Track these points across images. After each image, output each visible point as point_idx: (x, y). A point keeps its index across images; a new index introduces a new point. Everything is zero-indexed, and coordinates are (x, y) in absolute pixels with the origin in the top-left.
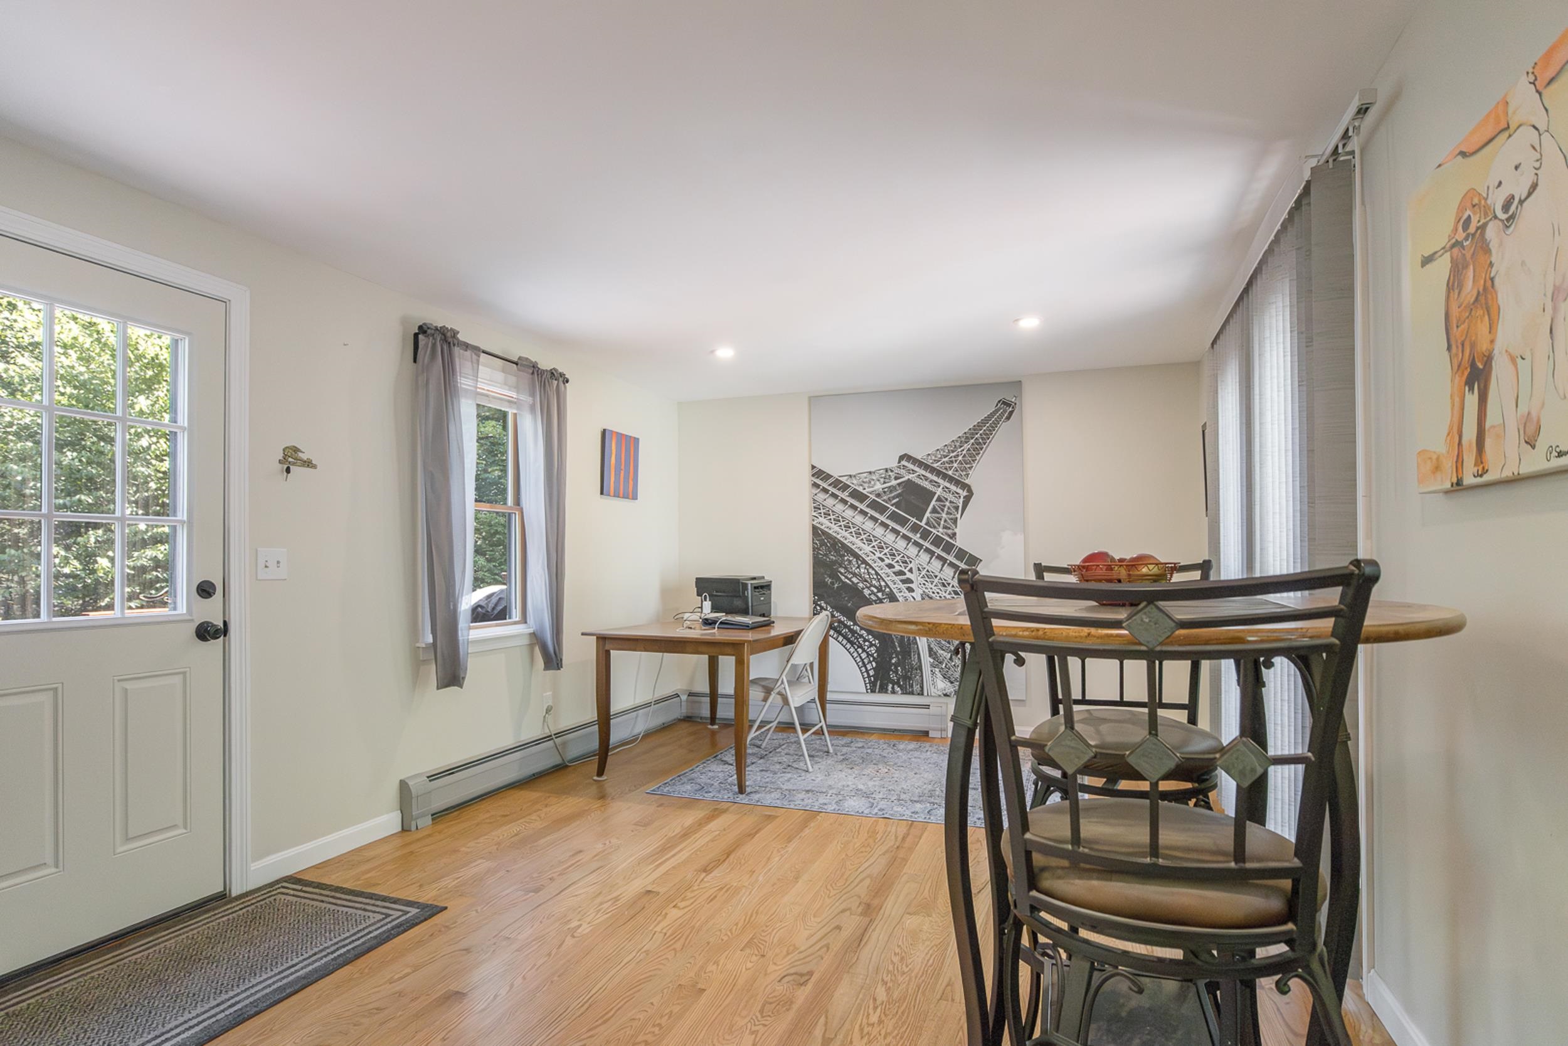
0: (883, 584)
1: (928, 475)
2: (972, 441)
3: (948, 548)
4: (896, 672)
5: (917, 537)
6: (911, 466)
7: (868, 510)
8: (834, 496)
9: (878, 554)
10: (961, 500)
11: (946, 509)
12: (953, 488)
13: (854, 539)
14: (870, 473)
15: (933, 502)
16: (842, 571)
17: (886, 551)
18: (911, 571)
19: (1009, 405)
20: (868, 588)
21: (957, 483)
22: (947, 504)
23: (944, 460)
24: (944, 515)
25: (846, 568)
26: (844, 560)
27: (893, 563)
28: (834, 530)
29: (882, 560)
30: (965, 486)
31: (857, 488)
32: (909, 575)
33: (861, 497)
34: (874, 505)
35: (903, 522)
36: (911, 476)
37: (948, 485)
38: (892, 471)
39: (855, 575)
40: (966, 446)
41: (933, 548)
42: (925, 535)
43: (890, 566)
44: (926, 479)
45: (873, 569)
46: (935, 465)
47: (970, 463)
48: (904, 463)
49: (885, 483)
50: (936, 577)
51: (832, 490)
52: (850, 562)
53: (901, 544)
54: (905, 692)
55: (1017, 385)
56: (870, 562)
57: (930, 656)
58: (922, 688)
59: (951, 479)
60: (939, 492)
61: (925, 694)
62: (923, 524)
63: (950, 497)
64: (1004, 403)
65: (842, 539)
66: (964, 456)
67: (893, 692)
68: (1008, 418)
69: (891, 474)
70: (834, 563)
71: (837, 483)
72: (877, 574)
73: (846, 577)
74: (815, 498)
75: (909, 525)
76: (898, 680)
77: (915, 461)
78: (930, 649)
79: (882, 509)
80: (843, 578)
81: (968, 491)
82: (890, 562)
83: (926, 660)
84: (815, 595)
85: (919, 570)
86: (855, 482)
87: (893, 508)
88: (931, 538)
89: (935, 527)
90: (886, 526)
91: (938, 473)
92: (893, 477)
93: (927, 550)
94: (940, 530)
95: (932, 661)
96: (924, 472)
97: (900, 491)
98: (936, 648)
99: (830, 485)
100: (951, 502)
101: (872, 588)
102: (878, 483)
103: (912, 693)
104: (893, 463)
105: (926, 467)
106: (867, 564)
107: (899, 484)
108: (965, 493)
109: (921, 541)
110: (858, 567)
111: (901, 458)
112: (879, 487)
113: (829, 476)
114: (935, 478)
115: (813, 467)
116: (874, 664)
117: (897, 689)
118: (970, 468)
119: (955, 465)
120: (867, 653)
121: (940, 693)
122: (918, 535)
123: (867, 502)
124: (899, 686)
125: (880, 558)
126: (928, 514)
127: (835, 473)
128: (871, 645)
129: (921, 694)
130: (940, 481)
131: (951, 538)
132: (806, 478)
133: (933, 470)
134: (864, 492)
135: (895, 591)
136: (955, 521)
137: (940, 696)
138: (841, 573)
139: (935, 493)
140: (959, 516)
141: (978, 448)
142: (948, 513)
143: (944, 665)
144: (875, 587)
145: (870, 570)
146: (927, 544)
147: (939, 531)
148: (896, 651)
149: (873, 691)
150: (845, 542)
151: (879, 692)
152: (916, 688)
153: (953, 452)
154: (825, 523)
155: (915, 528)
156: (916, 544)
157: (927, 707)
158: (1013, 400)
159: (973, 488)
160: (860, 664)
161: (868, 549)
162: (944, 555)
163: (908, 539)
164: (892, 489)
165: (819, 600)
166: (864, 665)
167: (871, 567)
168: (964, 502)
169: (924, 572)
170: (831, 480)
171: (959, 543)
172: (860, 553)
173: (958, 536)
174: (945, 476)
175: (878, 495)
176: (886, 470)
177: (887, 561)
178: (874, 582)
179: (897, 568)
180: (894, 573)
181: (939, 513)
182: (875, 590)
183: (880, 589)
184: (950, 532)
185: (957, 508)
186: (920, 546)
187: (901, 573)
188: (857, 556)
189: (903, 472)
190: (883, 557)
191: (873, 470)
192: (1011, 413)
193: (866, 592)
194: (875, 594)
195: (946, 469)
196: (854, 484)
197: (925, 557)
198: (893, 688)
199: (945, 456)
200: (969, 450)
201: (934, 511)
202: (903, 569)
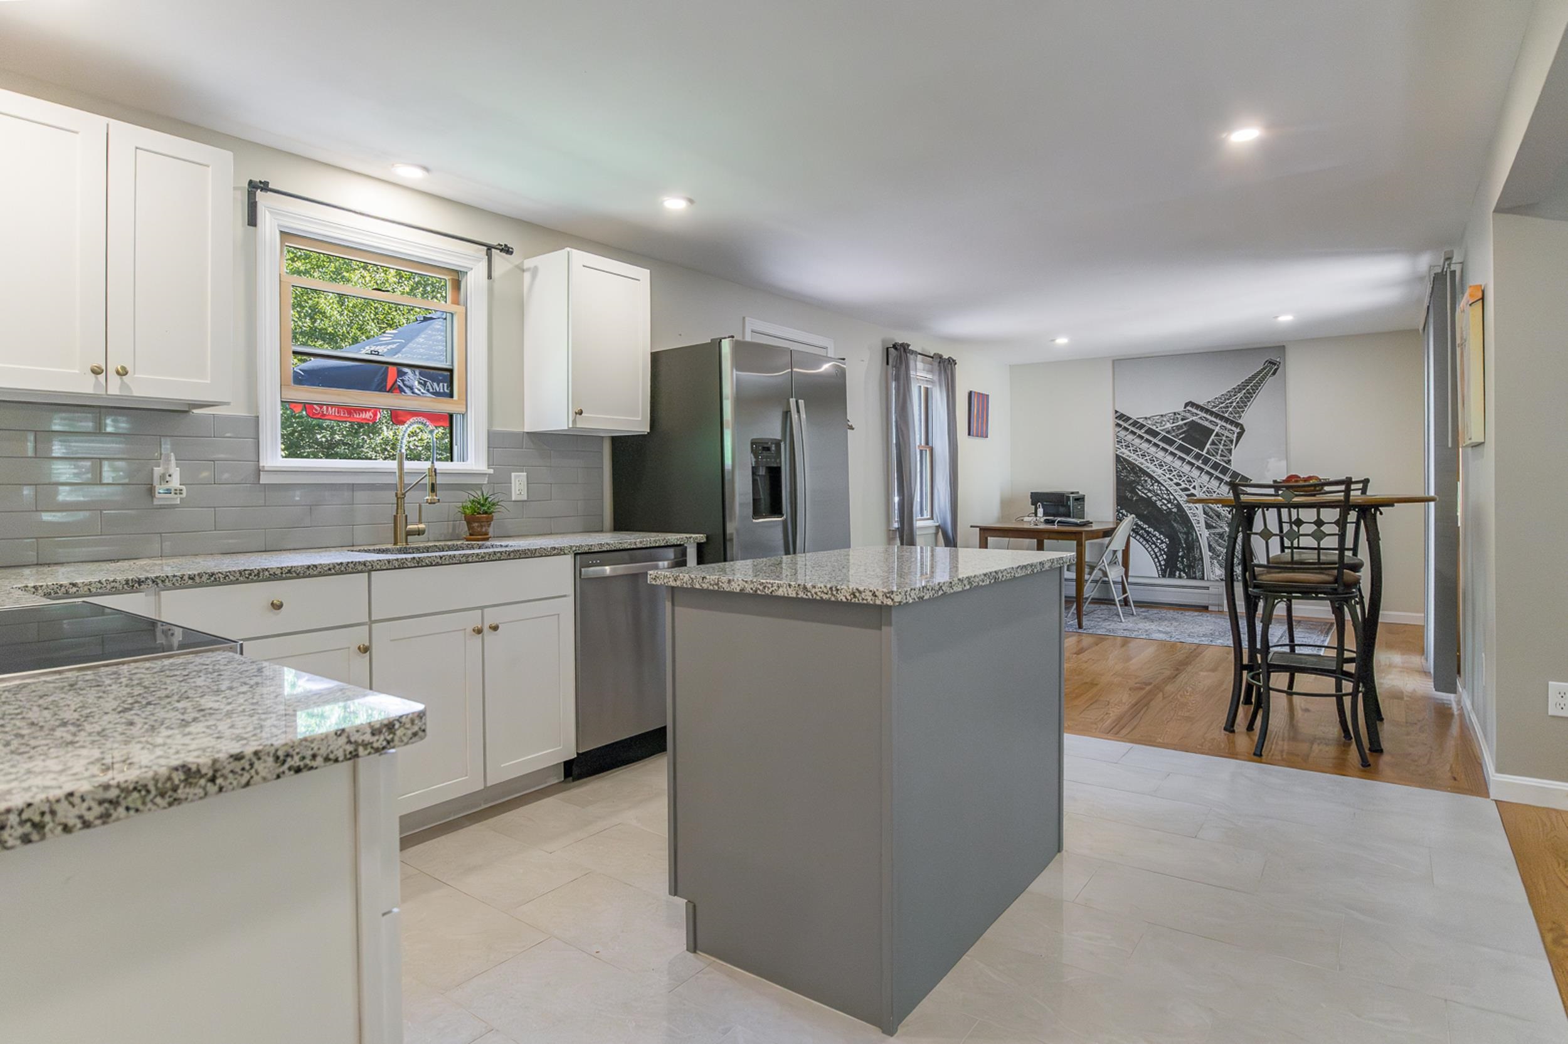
0: (1172, 497)
1: (1208, 417)
2: (1244, 391)
3: (1224, 471)
4: (1182, 562)
5: (1199, 463)
6: (1194, 410)
7: (1160, 443)
8: (1134, 433)
9: (1168, 476)
10: (1235, 435)
11: (1223, 442)
12: (1229, 426)
13: (1149, 465)
14: (1162, 416)
15: (1212, 437)
16: (1140, 488)
17: (1175, 473)
18: (1194, 488)
19: (1275, 364)
20: (1160, 500)
21: (1232, 423)
22: (1224, 438)
23: (1221, 405)
24: (1221, 447)
25: (1142, 486)
26: (1141, 480)
27: (1180, 482)
28: (1133, 458)
29: (1172, 480)
30: (1237, 425)
31: (1151, 427)
32: (1193, 491)
33: (1154, 434)
34: (1165, 440)
35: (1188, 452)
36: (1194, 418)
37: (1224, 424)
38: (1179, 414)
39: (1150, 491)
40: (1240, 395)
41: (1212, 471)
42: (1206, 461)
43: (1178, 484)
44: (1207, 420)
45: (1164, 486)
46: (1214, 410)
47: (1242, 408)
48: (1189, 408)
49: (1173, 423)
50: (1214, 492)
51: (1131, 428)
52: (1146, 481)
53: (1186, 468)
54: (1189, 577)
55: (1281, 349)
56: (1162, 481)
57: (1210, 551)
58: (1203, 574)
59: (1227, 420)
60: (1217, 429)
61: (1206, 578)
62: (1204, 453)
63: (1226, 433)
64: (1270, 362)
65: (1139, 465)
66: (1238, 402)
67: (1180, 577)
68: (1274, 373)
69: (1178, 416)
70: (1134, 481)
71: (1135, 424)
72: (1167, 490)
73: (1143, 493)
74: (1118, 434)
75: (1193, 454)
76: (1184, 568)
77: (1198, 407)
78: (1210, 546)
79: (1171, 442)
80: (1140, 493)
81: (1240, 429)
82: (1178, 481)
83: (1207, 554)
84: (1118, 505)
85: (1201, 487)
86: (1149, 422)
87: (1180, 442)
88: (1210, 464)
89: (1213, 456)
90: (1174, 455)
91: (1217, 416)
92: (1180, 419)
93: (1208, 473)
94: (1218, 457)
95: (1211, 554)
96: (1205, 415)
97: (1185, 429)
98: (1214, 545)
99: (1130, 425)
100: (1227, 437)
101: (1163, 501)
102: (1168, 423)
103: (1195, 578)
104: (1180, 409)
105: (1207, 411)
106: (1159, 482)
107: (1185, 424)
108: (1238, 430)
109: (1202, 466)
110: (1153, 485)
111: (1186, 405)
112: (1169, 426)
113: (1129, 419)
114: (1214, 420)
115: (1116, 412)
116: (1165, 557)
117: (1183, 575)
118: (1243, 412)
119: (1230, 409)
120: (1160, 548)
121: (1217, 578)
122: (1200, 461)
123: (1160, 437)
124: (1185, 573)
125: (1169, 478)
126: (1208, 446)
127: (1134, 417)
128: (1162, 542)
129: (1203, 578)
130: (1218, 421)
131: (1227, 463)
132: (1111, 420)
133: (1212, 413)
134: (1157, 430)
135: (1181, 503)
136: (1230, 451)
137: (1217, 580)
138: (1139, 490)
139: (1214, 431)
140: (1233, 447)
141: (1249, 396)
142: (1224, 445)
143: (1221, 558)
144: (1166, 499)
145: (1162, 488)
146: (1207, 468)
147: (1218, 459)
148: (1183, 547)
149: (1164, 576)
150: (1142, 467)
151: (1169, 577)
152: (1198, 574)
153: (1228, 399)
154: (1126, 453)
155: (1198, 457)
156: (1198, 468)
157: (1208, 588)
158: (1278, 360)
159: (1245, 427)
160: (1154, 556)
161: (1160, 472)
162: (1221, 476)
163: (1192, 465)
164: (1179, 427)
165: (1121, 509)
166: (1157, 557)
167: (1162, 485)
168: (1237, 437)
169: (1205, 489)
170: (1131, 421)
171: (1233, 467)
172: (1154, 475)
173: (1232, 463)
174: (1222, 418)
175: (1168, 432)
176: (1175, 414)
177: (1175, 481)
178: (1165, 496)
179: (1183, 486)
180: (1181, 489)
181: (1217, 445)
182: (1166, 502)
183: (1169, 501)
184: (1225, 459)
185: (1231, 441)
186: (1202, 470)
187: (1186, 489)
188: (1151, 477)
189: (1188, 415)
190: (1173, 478)
191: (1163, 413)
192: (1276, 370)
193: (1159, 503)
194: (1165, 505)
195: (1223, 412)
196: (1149, 424)
197: (1205, 478)
198: (1180, 574)
199: (1222, 403)
200: (1241, 398)
201: (1213, 443)
202: (1188, 486)
